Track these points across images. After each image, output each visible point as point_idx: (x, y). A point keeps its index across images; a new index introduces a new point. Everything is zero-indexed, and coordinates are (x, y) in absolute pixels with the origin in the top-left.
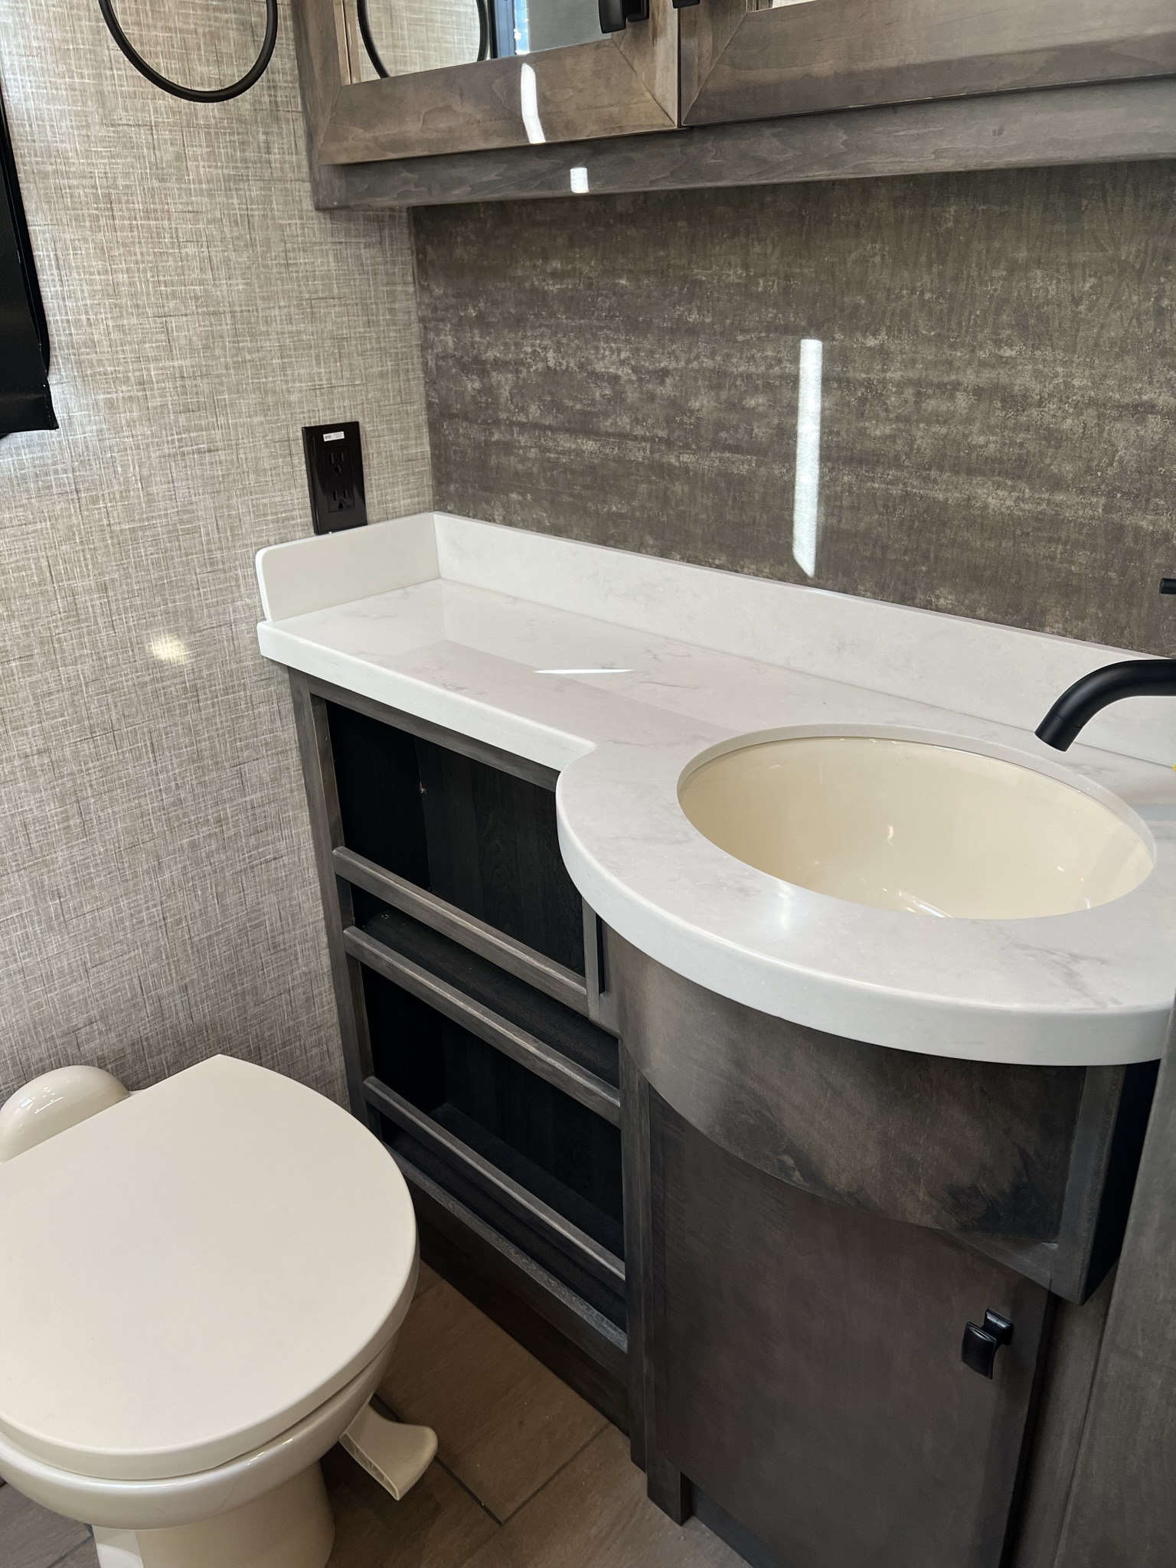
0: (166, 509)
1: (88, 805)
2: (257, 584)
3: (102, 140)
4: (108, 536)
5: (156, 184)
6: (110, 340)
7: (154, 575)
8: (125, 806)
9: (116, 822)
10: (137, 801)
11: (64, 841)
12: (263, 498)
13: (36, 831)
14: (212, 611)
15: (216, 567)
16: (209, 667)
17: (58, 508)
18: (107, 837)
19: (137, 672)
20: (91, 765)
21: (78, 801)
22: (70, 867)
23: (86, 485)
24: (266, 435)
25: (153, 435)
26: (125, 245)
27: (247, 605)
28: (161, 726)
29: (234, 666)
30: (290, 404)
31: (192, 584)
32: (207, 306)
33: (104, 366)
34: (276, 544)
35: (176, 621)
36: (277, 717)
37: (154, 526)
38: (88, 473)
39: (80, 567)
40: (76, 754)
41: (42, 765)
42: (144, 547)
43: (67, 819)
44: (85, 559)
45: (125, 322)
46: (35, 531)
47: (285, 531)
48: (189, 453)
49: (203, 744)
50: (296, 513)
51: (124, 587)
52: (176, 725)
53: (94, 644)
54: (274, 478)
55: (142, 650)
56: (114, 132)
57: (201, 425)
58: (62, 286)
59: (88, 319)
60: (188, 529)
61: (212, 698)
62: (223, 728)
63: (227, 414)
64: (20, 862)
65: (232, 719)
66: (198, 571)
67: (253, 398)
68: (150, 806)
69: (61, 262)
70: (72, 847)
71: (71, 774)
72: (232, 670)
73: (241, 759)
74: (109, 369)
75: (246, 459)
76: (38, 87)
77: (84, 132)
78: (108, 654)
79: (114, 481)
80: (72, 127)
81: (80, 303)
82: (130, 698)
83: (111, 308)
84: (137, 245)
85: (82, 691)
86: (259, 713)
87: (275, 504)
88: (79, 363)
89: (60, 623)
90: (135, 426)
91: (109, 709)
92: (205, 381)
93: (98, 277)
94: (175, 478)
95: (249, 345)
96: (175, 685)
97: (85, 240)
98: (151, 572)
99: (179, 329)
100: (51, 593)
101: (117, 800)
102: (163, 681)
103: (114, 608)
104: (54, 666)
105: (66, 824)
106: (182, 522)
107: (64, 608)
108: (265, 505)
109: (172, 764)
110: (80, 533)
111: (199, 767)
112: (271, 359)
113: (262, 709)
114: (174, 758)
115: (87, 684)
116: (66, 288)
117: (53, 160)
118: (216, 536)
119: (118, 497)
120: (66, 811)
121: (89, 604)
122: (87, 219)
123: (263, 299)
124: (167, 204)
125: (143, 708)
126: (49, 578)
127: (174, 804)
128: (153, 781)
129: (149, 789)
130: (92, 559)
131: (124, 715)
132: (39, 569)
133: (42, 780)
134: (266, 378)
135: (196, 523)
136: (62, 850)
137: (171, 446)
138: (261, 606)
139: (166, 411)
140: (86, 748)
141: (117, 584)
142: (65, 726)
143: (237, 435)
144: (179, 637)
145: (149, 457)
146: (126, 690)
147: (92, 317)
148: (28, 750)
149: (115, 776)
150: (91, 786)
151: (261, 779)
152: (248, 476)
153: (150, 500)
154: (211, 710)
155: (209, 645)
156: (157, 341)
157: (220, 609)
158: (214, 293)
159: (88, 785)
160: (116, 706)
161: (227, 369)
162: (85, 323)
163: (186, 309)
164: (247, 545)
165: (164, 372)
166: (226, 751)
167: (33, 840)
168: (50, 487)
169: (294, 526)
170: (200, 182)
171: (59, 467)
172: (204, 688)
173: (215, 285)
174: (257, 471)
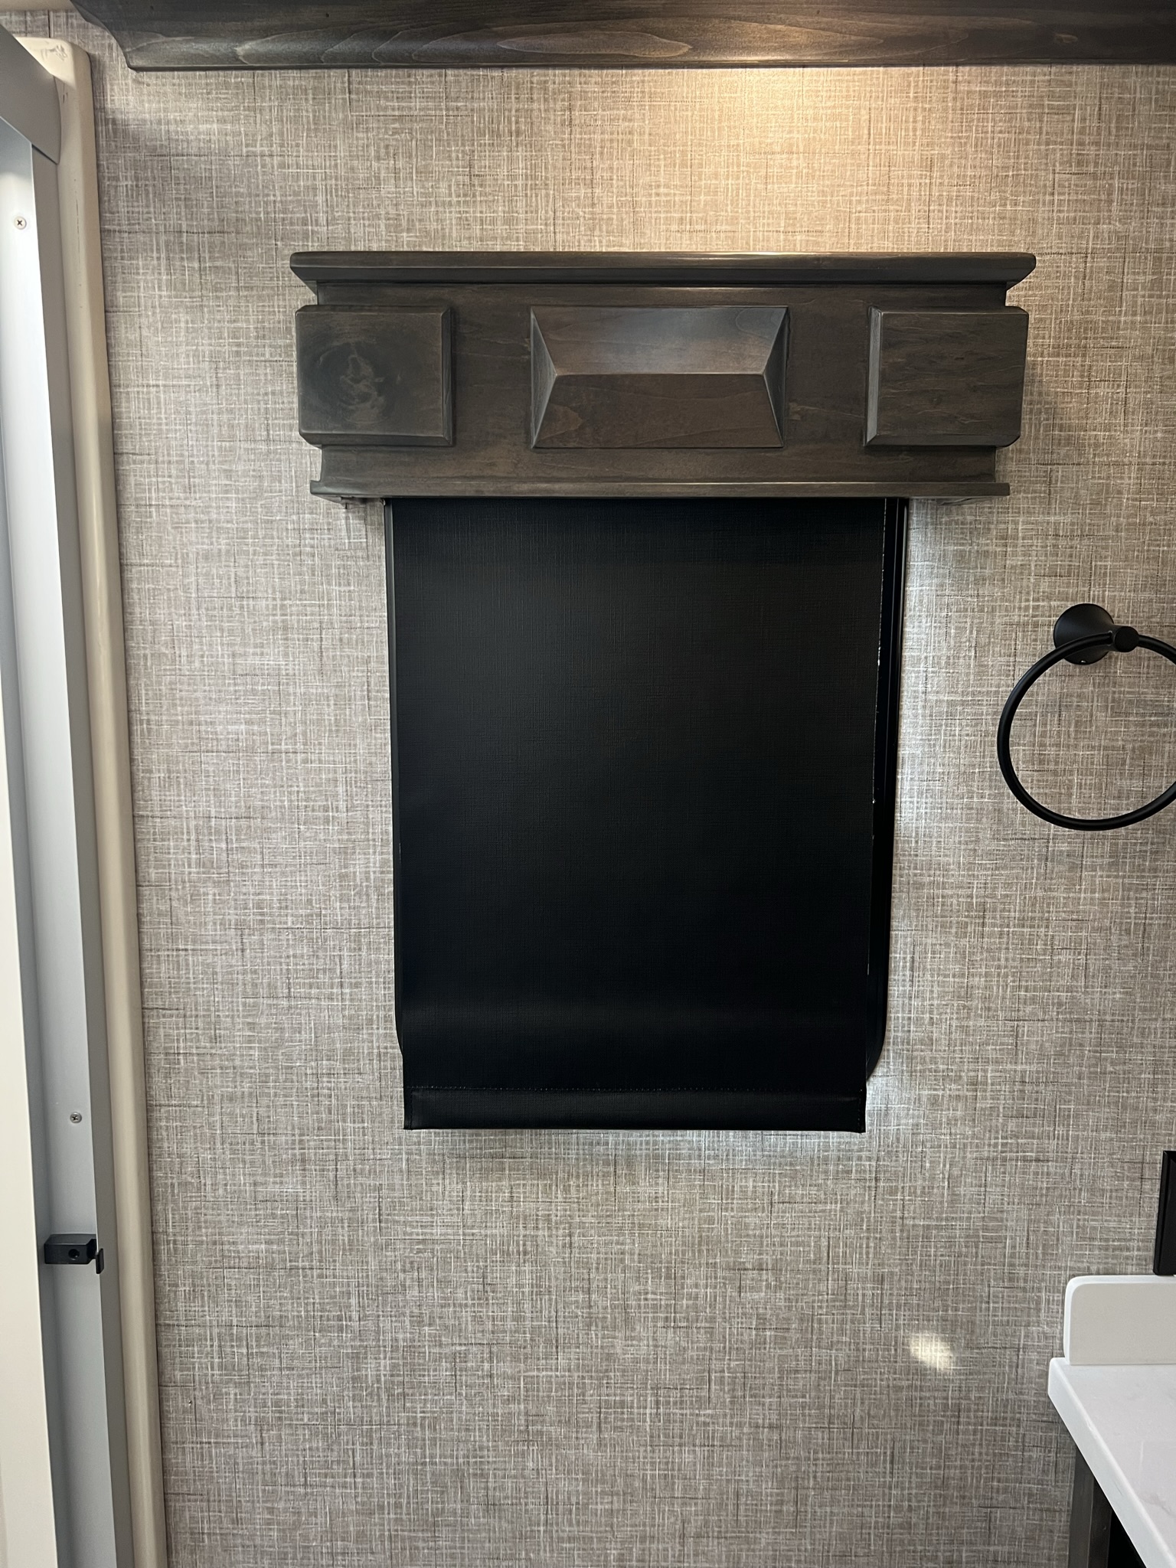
0: (970, 1213)
1: (807, 1496)
2: (1063, 1313)
3: (989, 853)
4: (898, 1228)
5: (1040, 893)
6: (950, 1039)
7: (939, 1277)
8: (846, 1510)
9: (831, 1523)
10: (860, 1509)
11: (772, 1525)
12: (1093, 1220)
13: (747, 1505)
14: (999, 1330)
15: (1016, 1284)
16: (981, 1389)
17: (853, 1192)
18: (818, 1536)
19: (895, 1373)
20: (820, 1456)
21: (797, 1488)
22: (771, 1553)
23: (888, 1175)
24: (1114, 1154)
25: (974, 1136)
26: (989, 950)
27: (1044, 1333)
28: (908, 1437)
29: (1011, 1396)
30: (1153, 1124)
31: (981, 1296)
32: (1071, 1013)
33: (936, 1063)
34: (1098, 1274)
35: (953, 1332)
36: (1052, 1469)
37: (953, 1227)
38: (893, 1164)
39: (861, 1253)
40: (808, 1439)
41: (769, 1440)
42: (936, 1247)
43: (781, 1503)
44: (868, 1247)
45: (971, 1023)
46: (824, 1211)
47: (1115, 1261)
48: (1011, 1160)
49: (952, 1471)
50: (1135, 1244)
51: (903, 1283)
52: (925, 1441)
53: (855, 1333)
54: (1114, 1201)
55: (906, 1352)
56: (1004, 846)
57: (1034, 1132)
58: (912, 986)
59: (931, 1018)
60: (992, 1237)
61: (975, 1424)
62: (980, 1460)
63: (1069, 1125)
64: (723, 1530)
65: (994, 1454)
66: (992, 1283)
67: (1106, 1113)
68: (873, 1519)
69: (916, 964)
70: (779, 1533)
71: (797, 1458)
72: (1007, 1400)
73: (994, 1501)
74: (941, 1067)
75: (1081, 1175)
76: (933, 808)
77: (971, 846)
78: (868, 1347)
79: (919, 1175)
80: (960, 842)
81: (927, 1003)
82: (880, 1399)
83: (959, 1009)
84: (1003, 951)
85: (830, 1378)
86: (1030, 1457)
87: (1108, 1230)
88: (911, 1059)
89: (825, 1304)
90: (956, 1125)
91: (854, 1404)
92: (1051, 1087)
93: (952, 979)
94: (988, 1183)
95: (1114, 1055)
96: (935, 1398)
97: (947, 945)
98: (937, 1274)
99: (1030, 1033)
100: (823, 1273)
101: (839, 1501)
102: (921, 1390)
103: (886, 1301)
104: (808, 1345)
105: (779, 1508)
106: (986, 1229)
107: (833, 1290)
108: (1094, 1228)
109: (910, 1482)
110: (869, 1221)
111: (940, 1495)
112: (1140, 1074)
113: (1035, 1454)
114: (914, 1477)
115: (837, 1373)
116: (915, 988)
117: (932, 872)
118: (1024, 1250)
119: (919, 1192)
120: (782, 1494)
121: (860, 1292)
122: (954, 926)
123: (1144, 1010)
124: (1049, 912)
125: (892, 1413)
126: (825, 1259)
127: (901, 1526)
128: (884, 1494)
129: (878, 1500)
130: (875, 1248)
131: (869, 1414)
132: (818, 1247)
133: (766, 1455)
134: (1128, 1092)
135: (1003, 1233)
136: (768, 1533)
137: (992, 1149)
138: (1062, 1339)
139: (995, 1114)
140: (820, 1437)
141: (896, 1278)
142: (803, 1408)
143: (1076, 1148)
144: (952, 1349)
145: (964, 1158)
146: (878, 1389)
147: (935, 1017)
148: (760, 1421)
149: (843, 1475)
150: (815, 1477)
151: (1013, 1531)
152: (1080, 1194)
153: (955, 1198)
154: (972, 1437)
155: (986, 1365)
156: (1002, 1044)
157: (1010, 1331)
158: (1082, 1000)
159: (811, 1475)
160: (862, 1403)
161: (1080, 1078)
162: (927, 1021)
163: (1044, 1012)
164: (1060, 1268)
165: (1003, 1074)
166: (978, 1487)
167: (742, 1512)
168: (849, 1172)
169: (1127, 1258)
170: (1093, 891)
171: (864, 1154)
172: (969, 1410)
173: (1086, 993)
174: (1092, 1191)
